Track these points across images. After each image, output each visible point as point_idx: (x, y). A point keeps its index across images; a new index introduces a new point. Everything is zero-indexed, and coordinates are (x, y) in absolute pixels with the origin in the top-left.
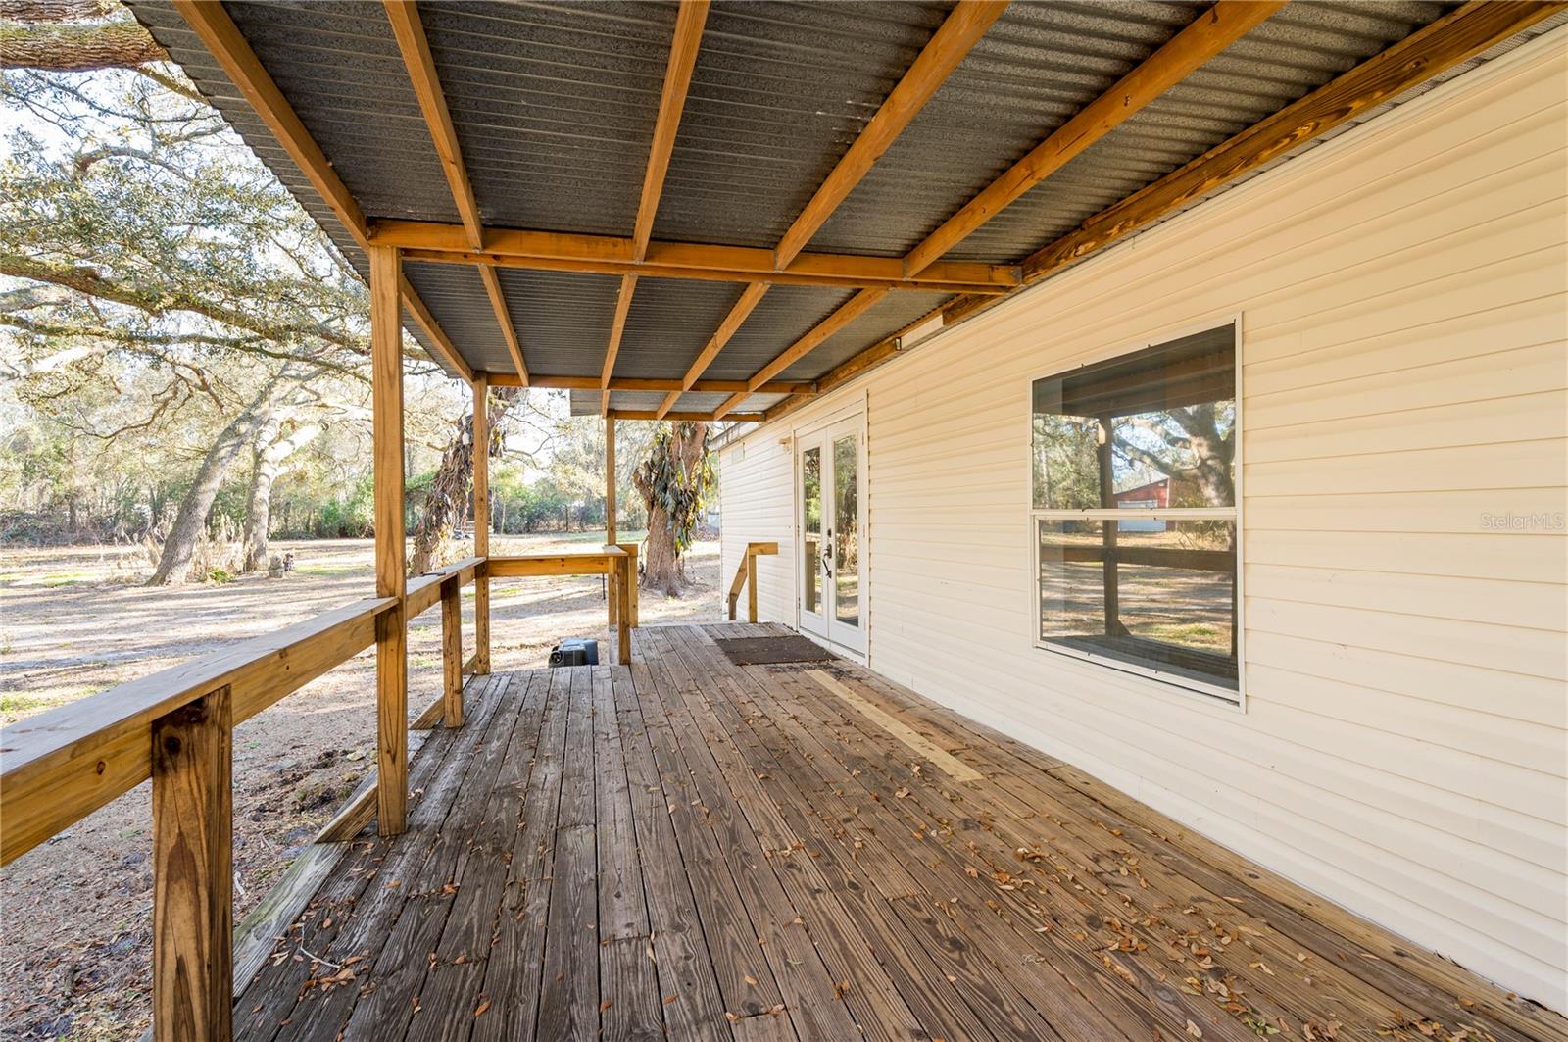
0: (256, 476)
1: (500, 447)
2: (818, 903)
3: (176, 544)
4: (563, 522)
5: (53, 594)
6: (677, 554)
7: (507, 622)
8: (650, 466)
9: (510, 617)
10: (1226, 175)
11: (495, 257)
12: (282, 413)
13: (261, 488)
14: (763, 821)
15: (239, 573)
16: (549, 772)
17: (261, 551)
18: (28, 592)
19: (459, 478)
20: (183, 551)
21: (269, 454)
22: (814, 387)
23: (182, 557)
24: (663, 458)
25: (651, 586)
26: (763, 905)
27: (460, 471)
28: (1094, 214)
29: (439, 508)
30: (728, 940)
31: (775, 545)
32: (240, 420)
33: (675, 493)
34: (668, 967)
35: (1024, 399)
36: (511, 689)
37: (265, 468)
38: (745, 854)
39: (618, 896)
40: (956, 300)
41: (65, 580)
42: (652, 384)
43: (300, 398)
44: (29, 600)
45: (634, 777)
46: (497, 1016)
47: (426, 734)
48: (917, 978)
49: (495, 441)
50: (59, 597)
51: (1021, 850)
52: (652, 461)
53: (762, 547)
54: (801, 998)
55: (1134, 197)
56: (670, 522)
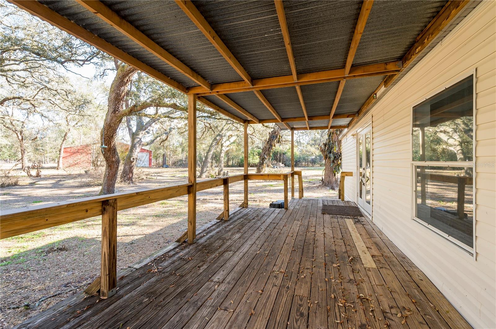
0: (221, 150)
1: (281, 140)
2: (272, 289)
3: (203, 168)
4: (307, 163)
5: (181, 179)
6: (335, 175)
7: (276, 194)
8: (325, 145)
9: (277, 193)
10: (458, 6)
11: (217, 92)
12: (229, 133)
13: (222, 154)
14: (281, 262)
15: (217, 176)
16: (238, 236)
17: (221, 170)
18: (177, 178)
19: (269, 150)
20: (205, 170)
21: (224, 145)
22: (357, 115)
23: (204, 171)
24: (330, 142)
25: (325, 185)
26: (256, 284)
27: (269, 148)
28: (419, 35)
29: (263, 159)
30: (238, 290)
31: (352, 173)
32: (217, 136)
33: (334, 154)
34: (217, 291)
35: (410, 115)
36: (250, 212)
37: (223, 148)
38: (266, 270)
39: (223, 271)
40: (387, 78)
41: (183, 176)
42: (297, 119)
43: (233, 129)
44: (176, 180)
45: (257, 242)
46: (173, 289)
47: (218, 221)
48: (278, 318)
49: (279, 138)
50: (181, 180)
51: (361, 295)
52: (326, 143)
53: (346, 173)
54: (241, 311)
55: (430, 25)
56: (332, 164)
